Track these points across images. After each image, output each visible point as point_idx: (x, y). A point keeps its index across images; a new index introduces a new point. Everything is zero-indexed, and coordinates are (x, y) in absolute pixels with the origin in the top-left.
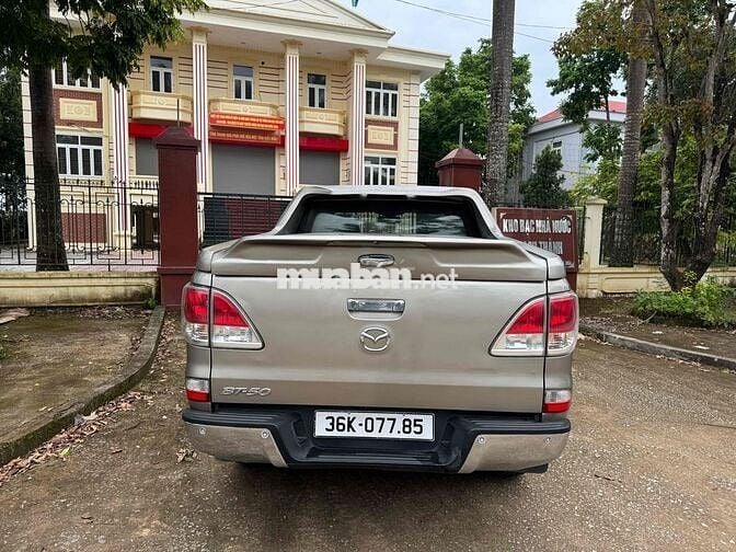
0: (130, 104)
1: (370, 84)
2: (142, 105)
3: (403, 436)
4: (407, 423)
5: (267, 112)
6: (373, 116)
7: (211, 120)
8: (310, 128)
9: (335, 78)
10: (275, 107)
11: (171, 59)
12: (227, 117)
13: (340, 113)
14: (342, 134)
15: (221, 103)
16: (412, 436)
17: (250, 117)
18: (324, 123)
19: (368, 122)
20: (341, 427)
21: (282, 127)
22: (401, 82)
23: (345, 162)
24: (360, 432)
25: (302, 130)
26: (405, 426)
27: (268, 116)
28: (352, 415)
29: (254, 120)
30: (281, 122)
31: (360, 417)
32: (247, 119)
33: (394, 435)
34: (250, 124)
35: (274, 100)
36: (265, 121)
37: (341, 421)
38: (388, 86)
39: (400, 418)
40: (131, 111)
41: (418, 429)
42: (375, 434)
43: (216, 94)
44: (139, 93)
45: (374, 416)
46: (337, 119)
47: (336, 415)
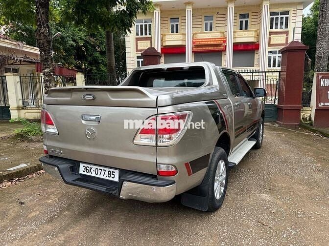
0: (162, 40)
1: (272, 14)
2: (166, 40)
3: (108, 178)
4: (109, 173)
5: (219, 35)
6: (274, 30)
7: (193, 43)
8: (238, 40)
9: (253, 14)
10: (223, 33)
11: (178, 18)
12: (200, 40)
13: (255, 31)
14: (256, 41)
15: (198, 35)
16: (111, 179)
17: (210, 39)
18: (246, 37)
19: (271, 33)
20: (87, 171)
21: (225, 41)
22: (291, 10)
23: (257, 55)
24: (93, 174)
25: (235, 42)
26: (109, 174)
27: (219, 37)
28: (91, 166)
29: (211, 40)
30: (225, 39)
31: (94, 168)
32: (209, 40)
33: (105, 177)
34: (210, 42)
35: (222, 29)
36: (217, 40)
37: (88, 168)
38: (283, 13)
39: (107, 170)
40: (162, 43)
41: (113, 176)
42: (98, 176)
43: (196, 31)
44: (165, 35)
45: (99, 168)
46: (253, 34)
47: (86, 165)
